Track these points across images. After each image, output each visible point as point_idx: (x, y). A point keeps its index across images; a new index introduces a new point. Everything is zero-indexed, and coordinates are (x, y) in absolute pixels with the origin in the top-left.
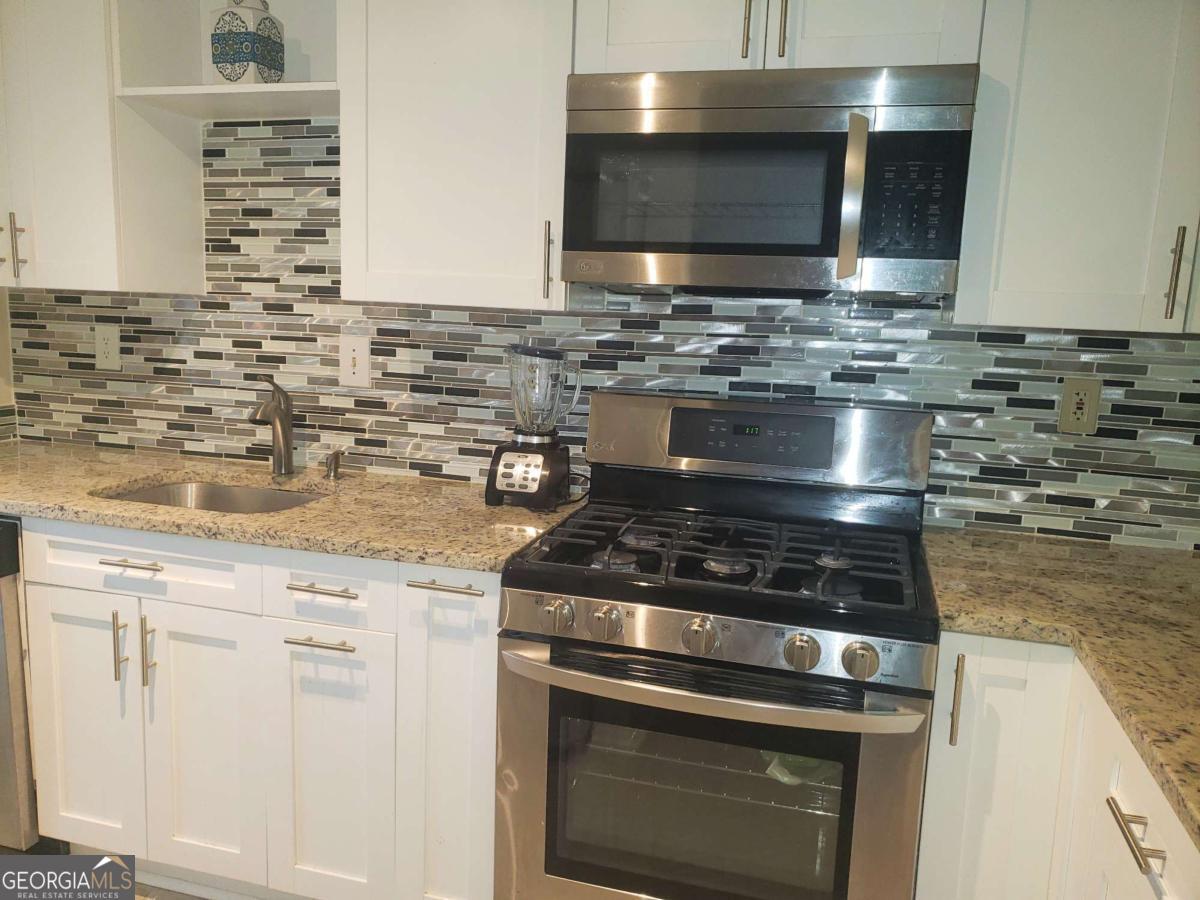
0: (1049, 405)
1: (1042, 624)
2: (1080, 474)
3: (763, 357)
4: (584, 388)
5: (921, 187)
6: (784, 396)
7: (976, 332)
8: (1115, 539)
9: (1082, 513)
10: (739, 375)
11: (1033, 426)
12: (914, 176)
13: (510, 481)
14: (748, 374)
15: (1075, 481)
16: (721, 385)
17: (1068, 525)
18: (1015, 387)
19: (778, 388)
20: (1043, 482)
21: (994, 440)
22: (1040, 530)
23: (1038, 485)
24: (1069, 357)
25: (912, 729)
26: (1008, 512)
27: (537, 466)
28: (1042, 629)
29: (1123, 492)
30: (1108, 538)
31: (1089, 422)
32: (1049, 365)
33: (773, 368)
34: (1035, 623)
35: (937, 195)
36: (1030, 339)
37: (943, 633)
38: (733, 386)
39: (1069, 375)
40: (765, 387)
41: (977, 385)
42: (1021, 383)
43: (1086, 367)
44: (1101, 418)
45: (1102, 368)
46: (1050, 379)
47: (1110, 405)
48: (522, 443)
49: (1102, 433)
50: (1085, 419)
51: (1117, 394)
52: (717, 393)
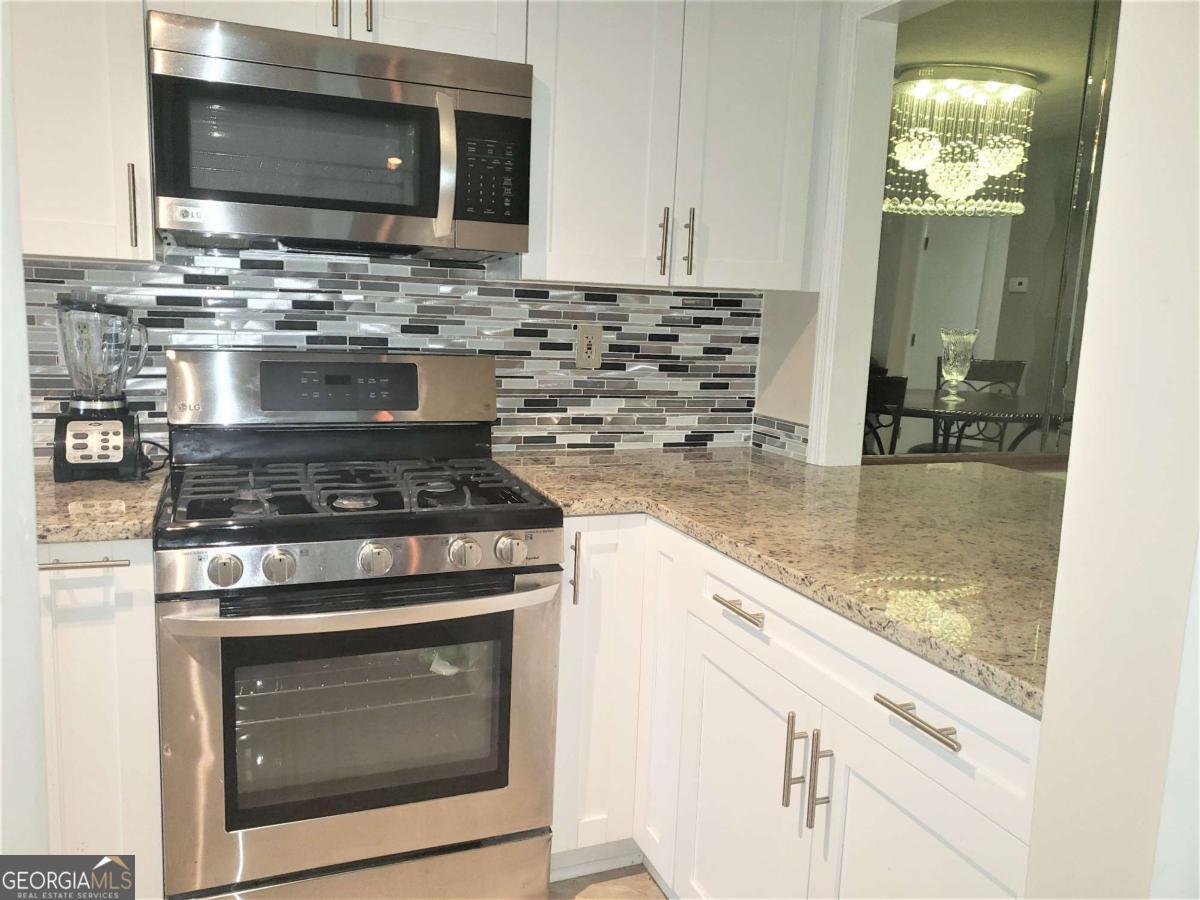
0: (568, 347)
1: (627, 500)
2: (592, 399)
3: (336, 312)
4: (151, 348)
5: (496, 162)
6: (360, 347)
7: (514, 289)
8: (618, 446)
9: (595, 429)
10: (315, 329)
11: (559, 365)
12: (490, 152)
13: (86, 452)
14: (324, 328)
15: (589, 405)
16: (298, 338)
17: (586, 439)
18: (544, 334)
19: (354, 340)
20: (569, 408)
21: (532, 377)
22: (570, 446)
23: (565, 410)
24: (580, 309)
25: (551, 598)
26: (546, 434)
27: (116, 434)
28: (627, 503)
29: (620, 410)
30: (613, 446)
31: (596, 360)
32: (567, 315)
33: (347, 321)
34: (622, 499)
35: (509, 169)
36: (552, 293)
37: (565, 519)
38: (310, 340)
39: (581, 323)
40: (341, 340)
41: (518, 333)
42: (549, 330)
43: (591, 316)
44: (603, 355)
45: (602, 317)
46: (569, 327)
47: (608, 345)
48: (85, 410)
49: (605, 367)
50: (593, 357)
51: (612, 337)
52: (295, 347)
